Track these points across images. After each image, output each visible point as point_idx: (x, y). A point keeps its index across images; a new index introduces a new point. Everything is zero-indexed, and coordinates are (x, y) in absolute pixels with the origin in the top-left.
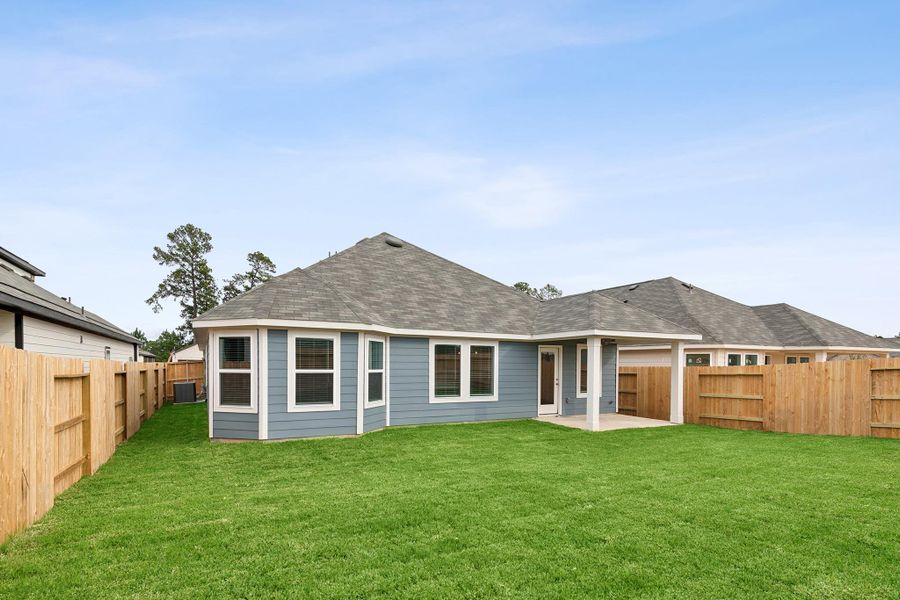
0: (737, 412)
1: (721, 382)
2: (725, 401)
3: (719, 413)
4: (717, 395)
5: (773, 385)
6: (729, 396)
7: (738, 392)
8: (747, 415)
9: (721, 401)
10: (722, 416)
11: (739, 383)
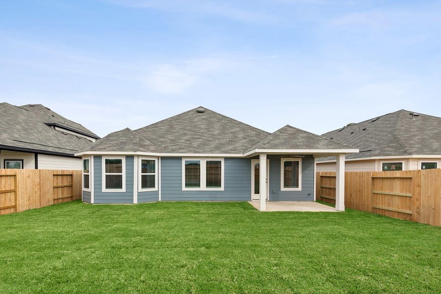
0: (396, 206)
1: (387, 183)
2: (389, 197)
3: (385, 205)
4: (383, 192)
5: (419, 186)
6: (391, 193)
7: (397, 191)
8: (402, 208)
9: (386, 197)
10: (386, 208)
11: (397, 183)
